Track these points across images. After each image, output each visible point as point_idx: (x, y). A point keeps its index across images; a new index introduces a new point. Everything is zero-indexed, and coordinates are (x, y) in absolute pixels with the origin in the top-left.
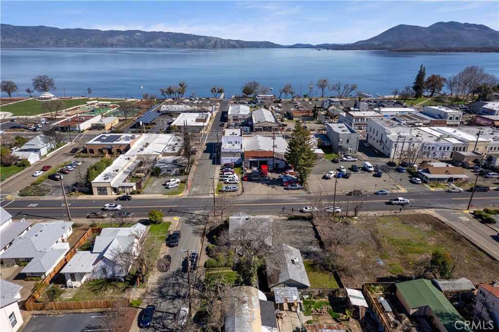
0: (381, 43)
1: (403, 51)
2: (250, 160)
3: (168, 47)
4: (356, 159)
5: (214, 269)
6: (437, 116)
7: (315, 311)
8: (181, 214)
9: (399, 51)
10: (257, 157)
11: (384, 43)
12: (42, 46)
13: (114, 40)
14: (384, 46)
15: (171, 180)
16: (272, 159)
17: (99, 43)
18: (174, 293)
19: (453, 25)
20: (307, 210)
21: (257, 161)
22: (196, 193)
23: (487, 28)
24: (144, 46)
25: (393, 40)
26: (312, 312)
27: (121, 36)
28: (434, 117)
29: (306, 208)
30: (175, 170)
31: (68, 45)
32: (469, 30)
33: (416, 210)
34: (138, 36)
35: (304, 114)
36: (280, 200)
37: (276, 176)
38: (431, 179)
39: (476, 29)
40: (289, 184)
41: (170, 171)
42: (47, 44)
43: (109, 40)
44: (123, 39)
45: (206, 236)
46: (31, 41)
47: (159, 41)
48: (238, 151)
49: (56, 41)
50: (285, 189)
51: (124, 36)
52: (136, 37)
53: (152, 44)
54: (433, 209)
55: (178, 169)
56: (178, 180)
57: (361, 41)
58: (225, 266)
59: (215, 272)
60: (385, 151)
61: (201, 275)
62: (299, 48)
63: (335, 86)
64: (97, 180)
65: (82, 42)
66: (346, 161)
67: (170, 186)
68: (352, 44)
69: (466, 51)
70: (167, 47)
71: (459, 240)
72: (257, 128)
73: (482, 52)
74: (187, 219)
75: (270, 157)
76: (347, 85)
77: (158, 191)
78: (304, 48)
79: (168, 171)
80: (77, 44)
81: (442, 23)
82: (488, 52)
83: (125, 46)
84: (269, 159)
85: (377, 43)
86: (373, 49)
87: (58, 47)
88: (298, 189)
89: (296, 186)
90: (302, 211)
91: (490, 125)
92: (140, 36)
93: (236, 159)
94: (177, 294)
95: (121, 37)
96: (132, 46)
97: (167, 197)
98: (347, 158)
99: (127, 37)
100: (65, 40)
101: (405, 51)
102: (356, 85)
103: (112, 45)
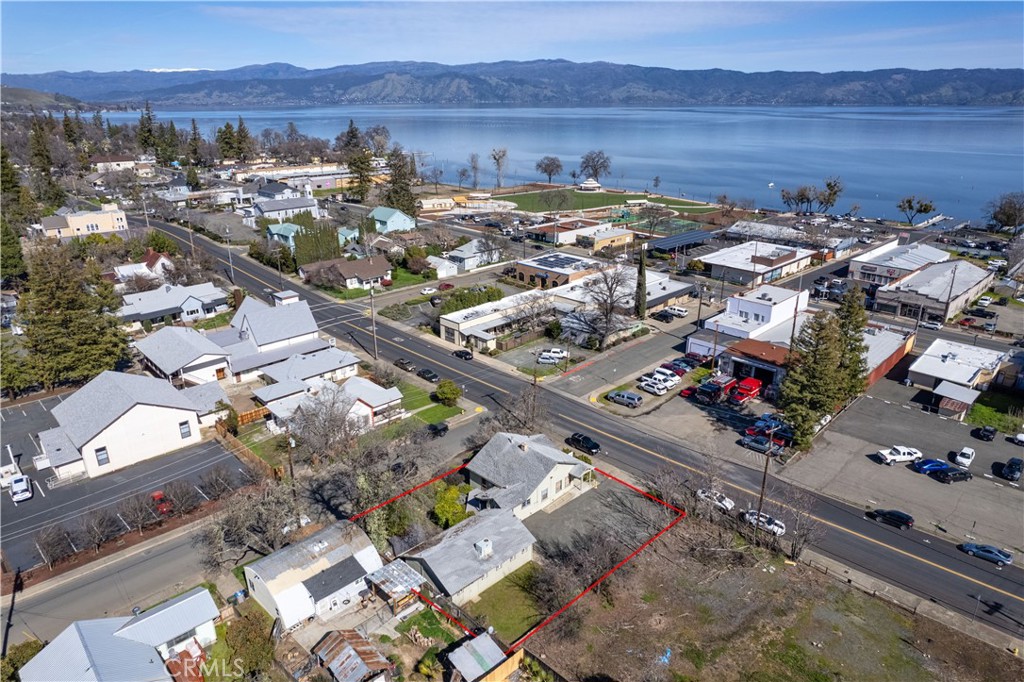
3: (964, 104)
8: (495, 406)
12: (705, 103)
13: (838, 92)
17: (807, 98)
21: (751, 367)
22: (565, 386)
24: (904, 103)
27: (857, 83)
31: (750, 103)
34: (895, 81)
42: (716, 102)
43: (830, 92)
44: (861, 88)
46: (692, 96)
47: (946, 91)
48: (738, 335)
49: (732, 95)
51: (863, 83)
52: (890, 83)
53: (924, 97)
56: (566, 354)
64: (451, 316)
65: (775, 97)
70: (962, 103)
72: (886, 302)
74: (490, 416)
79: (573, 334)
80: (765, 101)
83: (859, 103)
87: (731, 105)
92: (901, 82)
95: (857, 86)
96: (874, 103)
99: (869, 85)
100: (747, 93)
103: (830, 103)
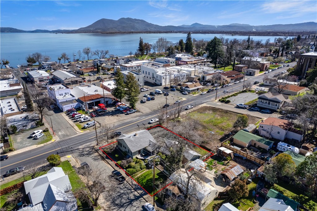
0: (94, 29)
1: (109, 33)
2: (88, 102)
4: (148, 89)
5: (135, 174)
6: (164, 62)
7: (213, 166)
8: (69, 152)
9: (107, 33)
10: (93, 100)
11: (96, 29)
14: (97, 31)
15: (35, 132)
16: (103, 99)
18: (127, 200)
19: (129, 19)
20: (153, 122)
21: (93, 103)
22: (64, 136)
23: (145, 21)
25: (101, 28)
26: (212, 167)
28: (163, 63)
29: (152, 121)
30: (30, 124)
32: (137, 22)
33: (199, 106)
35: (91, 70)
36: (130, 121)
37: (112, 109)
38: (192, 91)
39: (140, 22)
40: (126, 111)
41: (26, 126)
45: (106, 158)
48: (72, 99)
50: (126, 114)
54: (204, 104)
55: (33, 123)
56: (41, 131)
57: (82, 28)
58: (142, 169)
59: (138, 176)
60: (158, 82)
61: (132, 182)
62: (39, 32)
63: (95, 52)
66: (143, 91)
67: (38, 137)
68: (77, 30)
69: (140, 33)
71: (227, 112)
72: (67, 83)
73: (147, 33)
74: (78, 154)
75: (101, 98)
76: (103, 51)
77: (28, 143)
78: (43, 32)
79: (24, 126)
81: (124, 18)
82: (150, 33)
84: (101, 99)
85: (92, 29)
86: (92, 33)
88: (134, 112)
89: (133, 111)
90: (149, 123)
91: (186, 64)
93: (75, 104)
94: (129, 200)
97: (42, 145)
98: (143, 89)
101: (110, 33)
102: (108, 51)
